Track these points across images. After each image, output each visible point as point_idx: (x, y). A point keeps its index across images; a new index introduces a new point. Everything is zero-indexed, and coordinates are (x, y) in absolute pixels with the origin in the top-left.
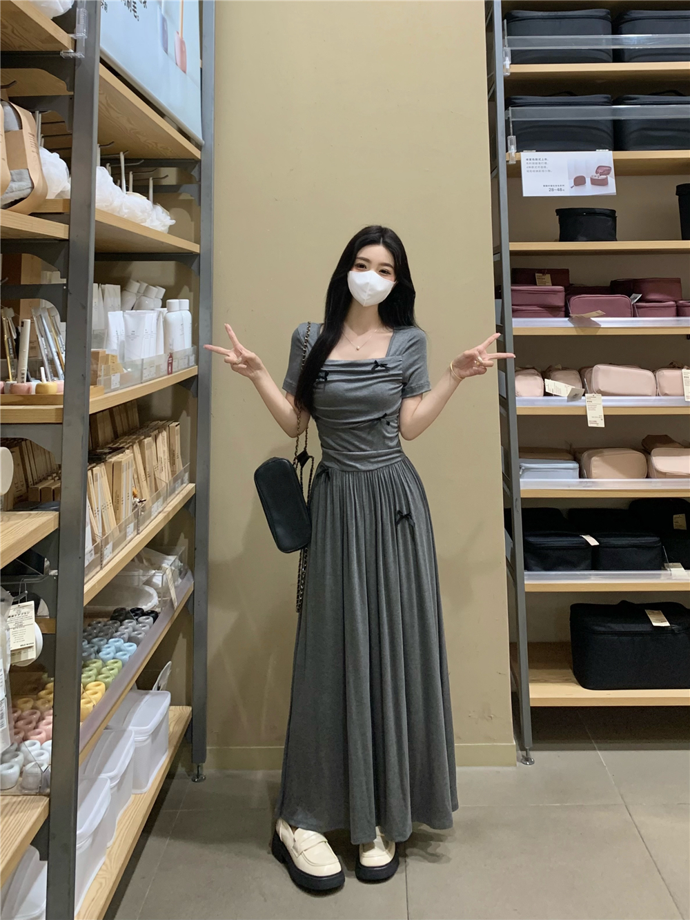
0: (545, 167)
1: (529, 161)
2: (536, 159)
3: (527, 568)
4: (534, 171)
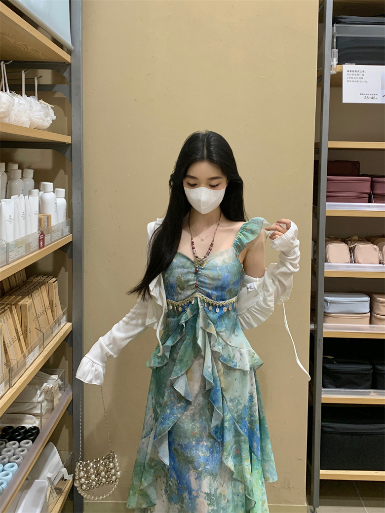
0: (362, 78)
1: (349, 73)
2: (356, 71)
3: (324, 386)
4: (353, 81)
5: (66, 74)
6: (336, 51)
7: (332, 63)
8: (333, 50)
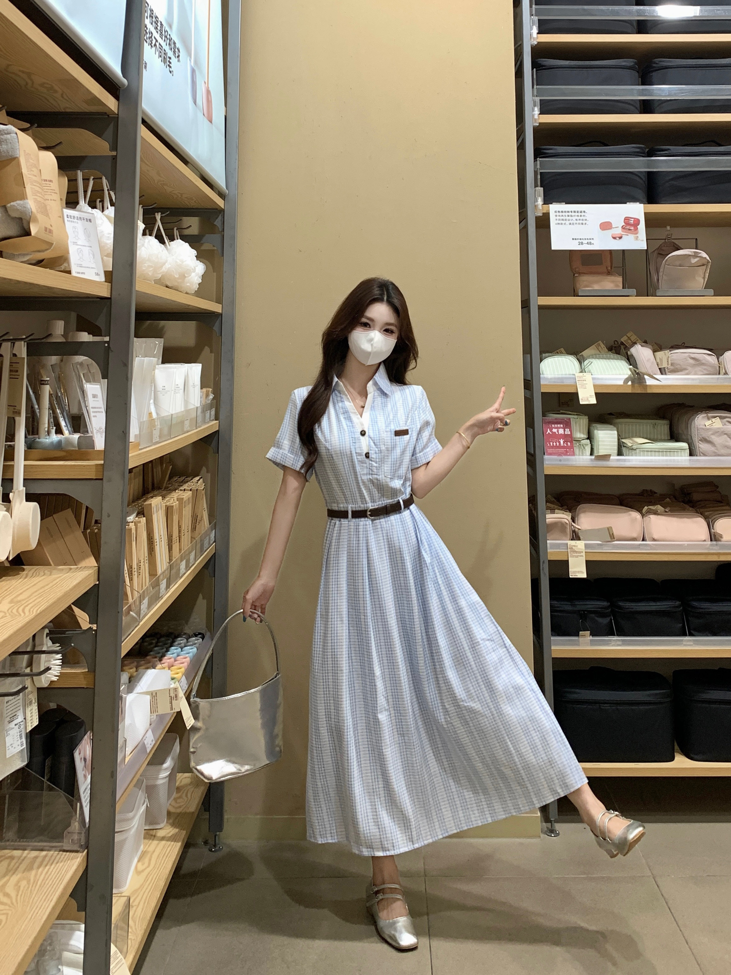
3: (554, 633)
5: (218, 222)
6: (540, 190)
7: (536, 204)
8: (537, 188)
